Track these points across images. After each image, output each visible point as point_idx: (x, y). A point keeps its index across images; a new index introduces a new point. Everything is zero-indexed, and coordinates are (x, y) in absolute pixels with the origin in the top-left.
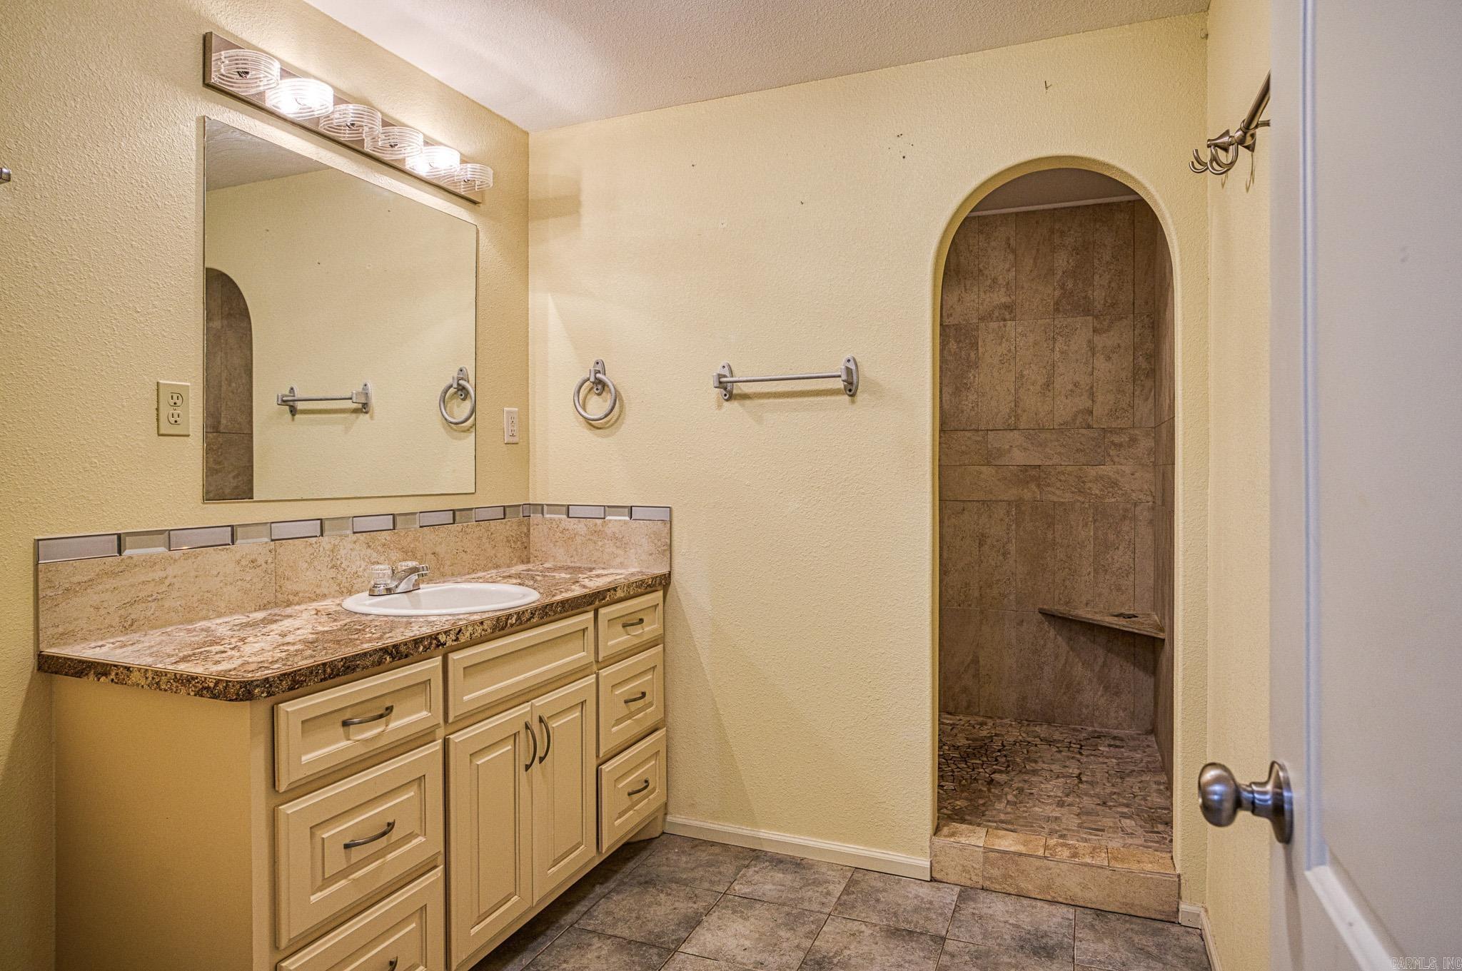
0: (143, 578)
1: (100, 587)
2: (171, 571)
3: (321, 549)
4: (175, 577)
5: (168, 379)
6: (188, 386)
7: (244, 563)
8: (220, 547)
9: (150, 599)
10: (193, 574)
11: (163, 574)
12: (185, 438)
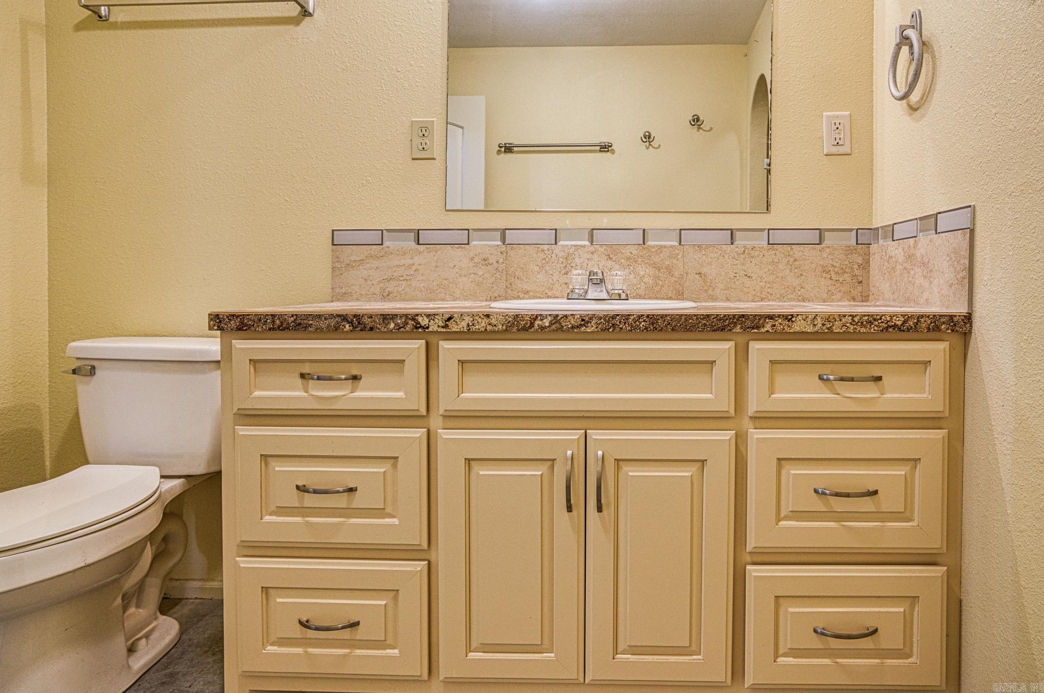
0: (396, 263)
1: (368, 265)
2: (417, 260)
3: (554, 256)
4: (420, 265)
5: (420, 118)
6: (433, 121)
7: (476, 259)
8: (456, 246)
9: (401, 278)
10: (434, 264)
11: (410, 262)
12: (432, 161)
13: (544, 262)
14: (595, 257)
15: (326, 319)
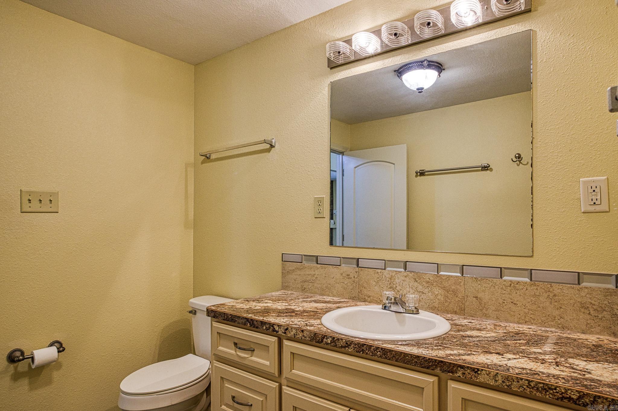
0: (308, 273)
1: (296, 273)
2: (317, 272)
4: (318, 275)
5: (318, 195)
6: (324, 197)
7: (344, 275)
8: (334, 266)
9: (310, 281)
10: (324, 275)
11: (314, 273)
12: (324, 219)
13: (378, 279)
14: (407, 279)
15: (241, 319)
